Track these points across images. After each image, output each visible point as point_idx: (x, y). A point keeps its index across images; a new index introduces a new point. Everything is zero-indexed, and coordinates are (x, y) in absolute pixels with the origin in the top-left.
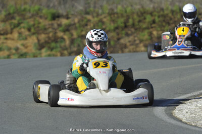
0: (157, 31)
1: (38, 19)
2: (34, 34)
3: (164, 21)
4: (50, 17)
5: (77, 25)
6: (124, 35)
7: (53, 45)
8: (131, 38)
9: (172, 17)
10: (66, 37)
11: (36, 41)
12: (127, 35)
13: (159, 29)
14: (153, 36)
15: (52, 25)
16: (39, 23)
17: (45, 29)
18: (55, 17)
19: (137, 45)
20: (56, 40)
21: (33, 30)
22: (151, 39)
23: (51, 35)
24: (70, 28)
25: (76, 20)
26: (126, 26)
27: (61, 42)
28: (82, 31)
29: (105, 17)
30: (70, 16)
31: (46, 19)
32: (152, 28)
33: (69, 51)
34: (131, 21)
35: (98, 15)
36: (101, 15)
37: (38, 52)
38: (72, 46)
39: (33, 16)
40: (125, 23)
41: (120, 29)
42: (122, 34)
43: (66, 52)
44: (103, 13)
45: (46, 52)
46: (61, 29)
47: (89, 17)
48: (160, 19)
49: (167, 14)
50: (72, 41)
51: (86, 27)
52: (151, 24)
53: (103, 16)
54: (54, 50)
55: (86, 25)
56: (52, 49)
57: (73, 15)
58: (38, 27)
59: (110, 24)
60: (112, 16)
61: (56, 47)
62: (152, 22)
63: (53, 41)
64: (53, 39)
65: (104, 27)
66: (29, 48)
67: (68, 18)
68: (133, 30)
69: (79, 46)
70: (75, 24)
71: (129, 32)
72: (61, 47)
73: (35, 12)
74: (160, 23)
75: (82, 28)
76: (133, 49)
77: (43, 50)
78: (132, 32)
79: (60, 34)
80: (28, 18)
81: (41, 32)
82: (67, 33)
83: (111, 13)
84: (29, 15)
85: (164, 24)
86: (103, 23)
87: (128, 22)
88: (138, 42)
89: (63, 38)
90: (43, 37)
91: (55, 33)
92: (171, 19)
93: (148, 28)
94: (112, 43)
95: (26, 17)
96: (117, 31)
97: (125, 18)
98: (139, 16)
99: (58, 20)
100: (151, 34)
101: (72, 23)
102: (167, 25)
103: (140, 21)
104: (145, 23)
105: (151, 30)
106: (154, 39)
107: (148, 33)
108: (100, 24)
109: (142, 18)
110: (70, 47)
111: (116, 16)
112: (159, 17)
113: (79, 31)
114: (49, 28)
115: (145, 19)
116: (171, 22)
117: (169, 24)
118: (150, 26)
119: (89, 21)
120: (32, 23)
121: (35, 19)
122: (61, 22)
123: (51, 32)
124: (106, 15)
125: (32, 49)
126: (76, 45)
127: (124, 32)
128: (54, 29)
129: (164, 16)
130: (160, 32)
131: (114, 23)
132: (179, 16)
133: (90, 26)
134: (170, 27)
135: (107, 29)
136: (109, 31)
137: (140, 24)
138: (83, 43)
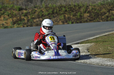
0: (68, 15)
1: (12, 10)
2: (11, 17)
3: (71, 10)
4: (18, 10)
5: (31, 13)
6: (52, 17)
7: (19, 22)
8: (56, 18)
9: (75, 8)
10: (25, 18)
11: (12, 21)
13: (69, 14)
14: (66, 17)
16: (13, 12)
17: (16, 15)
18: (20, 9)
19: (58, 22)
20: (21, 20)
21: (10, 16)
22: (65, 18)
23: (18, 18)
24: (27, 14)
25: (30, 11)
26: (53, 13)
27: (23, 21)
28: (33, 16)
29: (43, 9)
30: (27, 9)
31: (16, 10)
32: (65, 13)
33: (27, 25)
35: (40, 8)
36: (42, 8)
37: (13, 26)
38: (28, 23)
39: (10, 9)
40: (53, 11)
41: (51, 15)
42: (51, 17)
43: (25, 25)
44: (43, 7)
45: (16, 26)
46: (23, 15)
47: (36, 9)
48: (69, 10)
49: (72, 7)
50: (28, 21)
51: (35, 14)
52: (65, 12)
53: (43, 8)
54: (20, 25)
55: (35, 13)
56: (19, 24)
57: (28, 8)
58: (13, 14)
59: (46, 12)
60: (47, 8)
61: (21, 23)
62: (65, 11)
63: (19, 21)
64: (19, 19)
65: (43, 14)
66: (9, 24)
68: (56, 15)
69: (31, 22)
70: (29, 12)
71: (55, 16)
72: (23, 23)
73: (11, 8)
74: (69, 11)
75: (33, 14)
76: (56, 23)
77: (15, 25)
78: (56, 16)
79: (23, 17)
80: (8, 10)
81: (14, 16)
82: (26, 17)
83: (46, 7)
84: (8, 9)
85: (71, 11)
86: (43, 12)
87: (54, 11)
88: (59, 20)
89: (24, 19)
90: (15, 19)
91: (21, 17)
92: (74, 9)
93: (63, 14)
95: (7, 10)
96: (49, 15)
97: (53, 9)
98: (59, 8)
100: (65, 16)
101: (28, 12)
102: (72, 12)
103: (59, 11)
104: (62, 11)
105: (65, 14)
106: (66, 19)
107: (63, 16)
108: (41, 12)
109: (61, 9)
110: (27, 23)
111: (48, 8)
112: (68, 8)
114: (18, 14)
115: (62, 9)
116: (74, 10)
117: (73, 12)
119: (36, 11)
120: (10, 12)
121: (11, 11)
122: (23, 12)
123: (18, 16)
124: (44, 8)
125: (10, 24)
126: (30, 22)
127: (52, 16)
128: (20, 15)
129: (71, 8)
130: (69, 15)
131: (48, 12)
132: (78, 8)
133: (37, 13)
134: (73, 13)
135: (45, 14)
136: (45, 15)
137: (60, 12)
138: (33, 21)
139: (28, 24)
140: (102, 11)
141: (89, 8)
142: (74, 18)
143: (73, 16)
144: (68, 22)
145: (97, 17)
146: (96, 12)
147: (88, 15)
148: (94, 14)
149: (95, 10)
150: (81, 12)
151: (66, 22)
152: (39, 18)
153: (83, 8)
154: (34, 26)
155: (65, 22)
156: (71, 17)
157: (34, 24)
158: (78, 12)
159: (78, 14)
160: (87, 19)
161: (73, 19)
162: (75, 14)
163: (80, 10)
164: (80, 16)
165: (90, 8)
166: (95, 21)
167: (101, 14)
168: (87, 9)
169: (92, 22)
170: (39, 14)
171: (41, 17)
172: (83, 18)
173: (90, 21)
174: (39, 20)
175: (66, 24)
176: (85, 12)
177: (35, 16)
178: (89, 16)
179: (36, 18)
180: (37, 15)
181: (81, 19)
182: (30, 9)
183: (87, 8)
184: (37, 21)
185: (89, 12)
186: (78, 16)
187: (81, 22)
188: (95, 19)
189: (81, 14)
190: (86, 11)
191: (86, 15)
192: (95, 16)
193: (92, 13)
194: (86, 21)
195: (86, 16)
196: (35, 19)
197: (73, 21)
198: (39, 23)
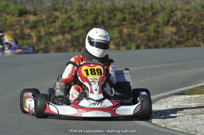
0: (128, 28)
3: (135, 18)
4: (17, 14)
5: (45, 22)
9: (143, 14)
10: (33, 34)
13: (130, 27)
14: (123, 34)
15: (19, 21)
16: (6, 20)
17: (12, 26)
18: (22, 13)
20: (23, 36)
22: (121, 36)
23: (18, 32)
24: (38, 25)
25: (44, 17)
26: (95, 24)
27: (28, 39)
28: (50, 28)
29: (74, 14)
30: (38, 12)
31: (13, 15)
32: (122, 25)
34: (100, 18)
35: (66, 12)
36: (70, 12)
38: (40, 44)
40: (95, 20)
44: (72, 9)
46: (28, 25)
47: (57, 14)
48: (130, 16)
49: (138, 12)
50: (40, 39)
51: (54, 24)
52: (121, 22)
53: (72, 13)
55: (54, 22)
57: (40, 11)
58: (5, 24)
59: (79, 21)
60: (82, 13)
62: (122, 20)
63: (19, 38)
64: (19, 36)
65: (72, 24)
67: (35, 14)
69: (46, 43)
70: (42, 21)
72: (28, 44)
73: (2, 9)
74: (130, 21)
75: (50, 25)
79: (27, 31)
81: (7, 28)
82: (35, 30)
83: (81, 10)
85: (134, 21)
86: (72, 20)
87: (98, 19)
89: (30, 35)
91: (22, 30)
92: (142, 17)
93: (118, 26)
94: (81, 40)
96: (87, 28)
97: (94, 15)
98: (108, 13)
99: (26, 17)
100: (121, 32)
101: (40, 19)
102: (138, 23)
103: (110, 19)
104: (115, 20)
105: (121, 27)
106: (124, 37)
107: (118, 30)
108: (68, 20)
109: (112, 15)
110: (37, 44)
111: (85, 12)
112: (130, 14)
113: (47, 28)
114: (16, 24)
115: (115, 16)
116: (142, 19)
117: (140, 21)
118: (120, 23)
119: (57, 17)
121: (2, 15)
122: (28, 19)
123: (18, 29)
124: (75, 12)
126: (43, 42)
128: (21, 25)
129: (135, 13)
130: (131, 30)
131: (83, 20)
132: (150, 14)
133: (58, 23)
134: (141, 25)
135: (76, 26)
136: (78, 28)
137: (111, 21)
138: (51, 40)
139: (38, 46)
141: (175, 15)
142: (143, 36)
143: (141, 31)
144: (128, 45)
145: (193, 36)
146: (192, 25)
147: (174, 29)
148: (187, 29)
149: (189, 19)
150: (158, 23)
151: (125, 44)
152: (63, 33)
153: (163, 14)
154: (52, 52)
155: (121, 44)
156: (136, 33)
157: (53, 47)
158: (152, 22)
159: (152, 27)
160: (172, 38)
161: (139, 38)
162: (145, 26)
163: (156, 19)
164: (156, 32)
165: (179, 14)
166: (188, 43)
167: (203, 29)
168: (171, 17)
169: (182, 46)
170: (65, 25)
171: (69, 32)
172: (162, 38)
173: (179, 43)
174: (64, 39)
175: (123, 48)
176: (167, 23)
177: (55, 30)
178: (175, 34)
179: (57, 34)
180: (57, 27)
181: (157, 38)
182: (44, 13)
183: (172, 14)
184: (59, 41)
185: (175, 24)
186: (150, 32)
187: (156, 47)
188: (187, 40)
189: (158, 27)
190: (169, 21)
191: (170, 30)
192: (190, 33)
193: (183, 27)
194: (169, 45)
195: (169, 33)
196: (54, 36)
197: (139, 42)
198: (63, 44)
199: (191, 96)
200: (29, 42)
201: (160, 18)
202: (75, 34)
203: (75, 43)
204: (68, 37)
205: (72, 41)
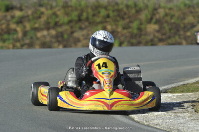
0: (112, 25)
3: (119, 15)
4: (3, 9)
5: (31, 17)
7: (6, 36)
8: (85, 32)
9: (127, 12)
10: (19, 29)
12: (81, 28)
13: (113, 23)
15: (6, 16)
18: (9, 8)
20: (9, 31)
23: (4, 26)
24: (23, 20)
25: (30, 12)
26: (80, 20)
27: (14, 34)
28: (35, 23)
29: (59, 10)
30: (23, 8)
32: (106, 22)
33: (22, 43)
34: (85, 15)
35: (52, 8)
36: (55, 7)
38: (25, 38)
40: (79, 16)
41: (74, 23)
42: (76, 28)
43: (18, 44)
44: (57, 5)
46: (14, 20)
47: (43, 9)
48: (114, 14)
49: (122, 9)
50: (25, 34)
51: (39, 20)
53: (57, 8)
54: (7, 42)
55: (40, 17)
57: (26, 7)
59: (64, 17)
60: (66, 9)
61: (9, 39)
62: (106, 17)
63: (5, 33)
64: (6, 30)
65: (57, 20)
67: (21, 10)
68: (87, 24)
69: (32, 38)
70: (28, 16)
71: (83, 26)
74: (114, 18)
75: (35, 20)
78: (86, 26)
79: (13, 26)
82: (20, 25)
83: (65, 6)
85: (118, 18)
86: (57, 16)
87: (82, 15)
89: (15, 31)
91: (8, 25)
92: (125, 14)
93: (101, 22)
94: (66, 36)
96: (71, 24)
97: (79, 12)
98: (93, 10)
101: (26, 15)
102: (121, 20)
103: (94, 15)
104: (98, 17)
105: (105, 24)
107: (102, 27)
108: (54, 17)
109: (96, 12)
110: (23, 39)
111: (70, 9)
112: (113, 11)
113: (32, 23)
114: (2, 19)
115: (99, 12)
116: (126, 17)
117: (123, 19)
118: (104, 20)
119: (42, 13)
122: (14, 14)
123: (4, 24)
124: (60, 8)
126: (28, 37)
127: (77, 26)
128: (7, 20)
129: (119, 11)
130: (114, 27)
131: (68, 17)
132: (134, 11)
133: (43, 19)
134: (124, 22)
135: (61, 22)
136: (63, 24)
137: (95, 18)
138: (36, 35)
140: (186, 21)
141: (158, 13)
142: (126, 33)
143: (124, 28)
145: (175, 34)
146: (174, 23)
147: (156, 27)
148: (170, 27)
149: (172, 16)
150: (141, 20)
152: (48, 29)
153: (146, 12)
154: (37, 47)
156: (120, 29)
157: (38, 42)
159: (135, 25)
160: (154, 36)
161: (123, 35)
162: (128, 24)
163: (139, 17)
164: (139, 29)
165: (161, 12)
166: (170, 41)
167: (185, 27)
168: (154, 14)
169: (165, 43)
170: (50, 20)
171: (53, 28)
172: (145, 35)
173: (161, 40)
174: (48, 34)
176: (150, 21)
177: (40, 25)
178: (158, 31)
179: (42, 29)
180: (42, 23)
181: (140, 36)
182: (29, 9)
183: (155, 12)
184: (44, 36)
185: (158, 22)
186: (133, 29)
188: (169, 37)
189: (141, 24)
190: (151, 19)
191: (152, 27)
192: (172, 31)
193: (165, 25)
195: (152, 30)
196: (39, 31)
197: (122, 39)
198: (48, 39)
199: (174, 95)
200: (15, 36)
201: (143, 16)
202: (60, 30)
203: (60, 39)
204: (53, 32)
205: (57, 37)
